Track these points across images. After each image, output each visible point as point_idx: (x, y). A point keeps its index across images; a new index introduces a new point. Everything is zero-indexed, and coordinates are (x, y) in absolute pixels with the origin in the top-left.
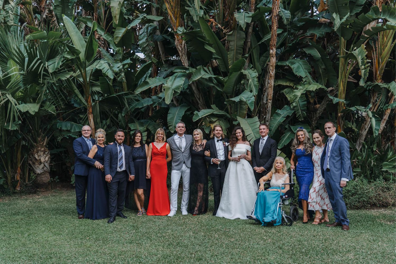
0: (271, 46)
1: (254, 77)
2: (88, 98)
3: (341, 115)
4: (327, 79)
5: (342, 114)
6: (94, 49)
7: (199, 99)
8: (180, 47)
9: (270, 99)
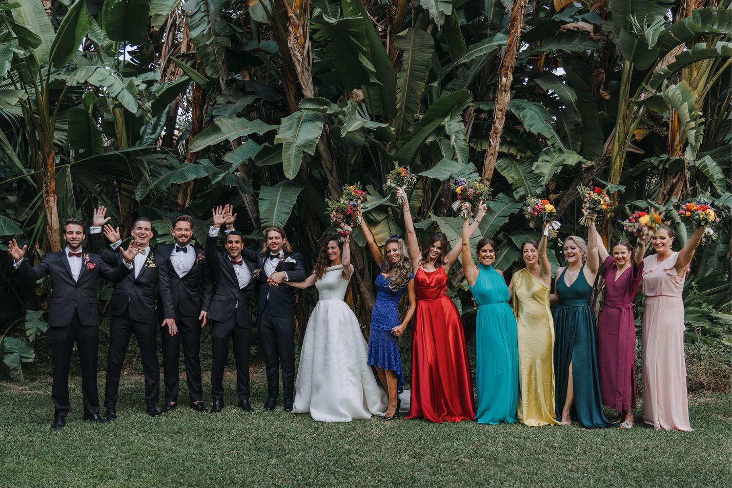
0: (506, 68)
1: (457, 132)
2: (49, 156)
3: (611, 217)
4: (580, 143)
5: (613, 214)
6: (77, 38)
7: (331, 172)
8: (298, 54)
9: (487, 179)
